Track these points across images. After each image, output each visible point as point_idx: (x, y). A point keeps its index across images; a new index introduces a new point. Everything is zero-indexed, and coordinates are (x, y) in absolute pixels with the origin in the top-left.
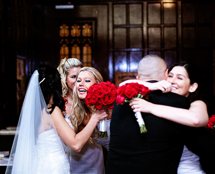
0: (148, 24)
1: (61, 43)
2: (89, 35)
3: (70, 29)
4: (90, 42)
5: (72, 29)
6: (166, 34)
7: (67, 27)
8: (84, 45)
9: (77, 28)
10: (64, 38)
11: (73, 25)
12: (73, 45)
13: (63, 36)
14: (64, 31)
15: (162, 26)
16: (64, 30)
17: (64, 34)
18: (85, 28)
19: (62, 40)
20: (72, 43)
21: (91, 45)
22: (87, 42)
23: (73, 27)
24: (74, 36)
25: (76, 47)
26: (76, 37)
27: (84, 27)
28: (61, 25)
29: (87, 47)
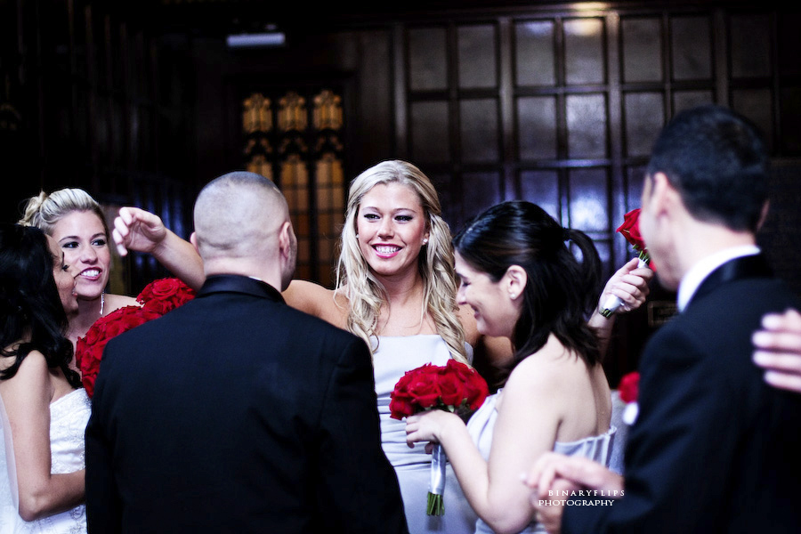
0: (515, 86)
1: (247, 151)
2: (334, 126)
3: (275, 109)
4: (339, 147)
5: (282, 108)
6: (572, 117)
7: (266, 102)
8: (318, 157)
9: (297, 105)
10: (258, 135)
11: (283, 95)
12: (284, 158)
13: (253, 130)
14: (256, 115)
15: (560, 91)
16: (258, 110)
17: (258, 123)
18: (323, 103)
19: (252, 143)
20: (282, 150)
21: (339, 156)
22: (328, 148)
23: (283, 101)
24: (288, 129)
25: (294, 163)
26: (293, 133)
27: (318, 100)
28: (248, 96)
29: (330, 161)
